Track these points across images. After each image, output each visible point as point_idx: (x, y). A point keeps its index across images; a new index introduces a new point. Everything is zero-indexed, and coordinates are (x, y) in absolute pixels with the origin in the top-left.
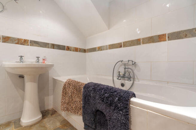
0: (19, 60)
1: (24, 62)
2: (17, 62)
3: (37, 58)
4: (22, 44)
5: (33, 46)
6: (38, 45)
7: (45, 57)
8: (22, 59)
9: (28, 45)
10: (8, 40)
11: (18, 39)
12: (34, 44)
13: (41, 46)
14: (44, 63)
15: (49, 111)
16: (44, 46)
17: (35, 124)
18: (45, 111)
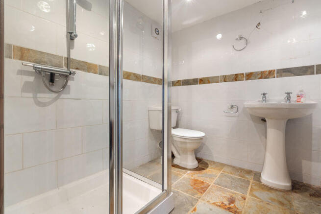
0: (261, 99)
1: (268, 102)
2: (259, 101)
3: (286, 94)
4: (266, 78)
5: (282, 77)
6: (290, 74)
7: (302, 91)
8: (265, 97)
9: (274, 77)
10: (250, 77)
11: (262, 72)
12: (284, 73)
13: (295, 75)
14: (300, 101)
15: (308, 187)
16: (301, 73)
17: (277, 190)
18: (301, 184)
